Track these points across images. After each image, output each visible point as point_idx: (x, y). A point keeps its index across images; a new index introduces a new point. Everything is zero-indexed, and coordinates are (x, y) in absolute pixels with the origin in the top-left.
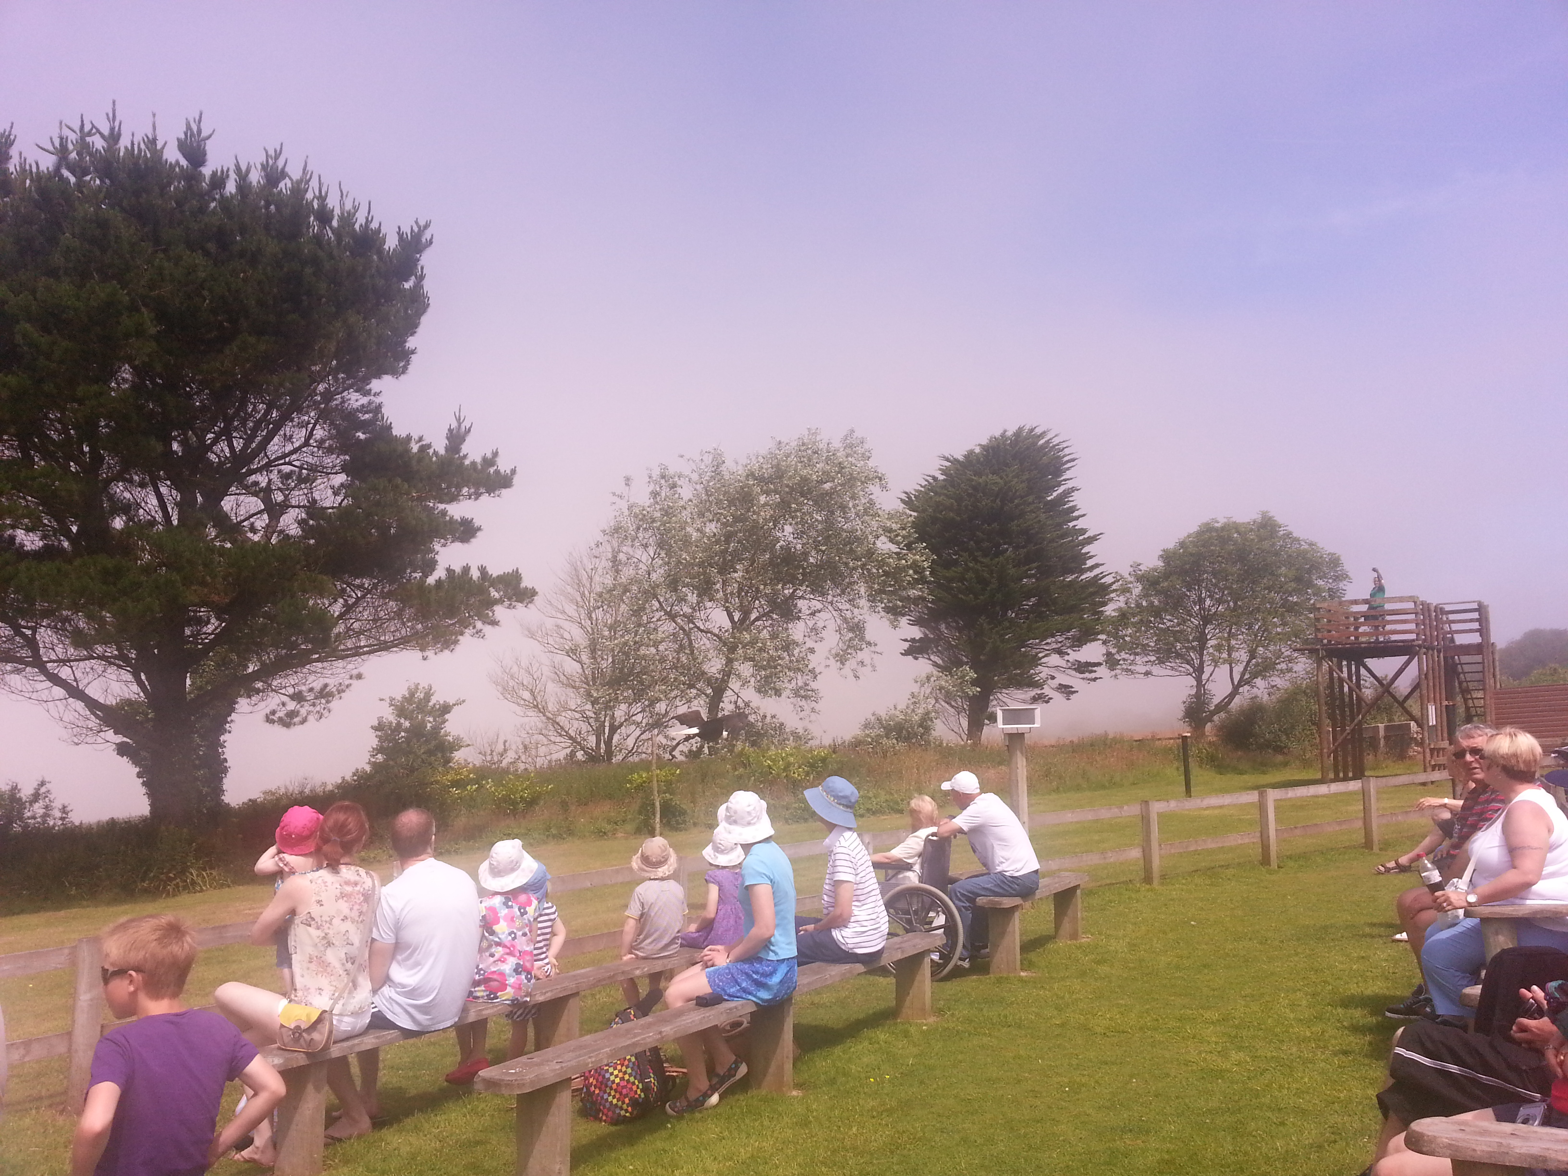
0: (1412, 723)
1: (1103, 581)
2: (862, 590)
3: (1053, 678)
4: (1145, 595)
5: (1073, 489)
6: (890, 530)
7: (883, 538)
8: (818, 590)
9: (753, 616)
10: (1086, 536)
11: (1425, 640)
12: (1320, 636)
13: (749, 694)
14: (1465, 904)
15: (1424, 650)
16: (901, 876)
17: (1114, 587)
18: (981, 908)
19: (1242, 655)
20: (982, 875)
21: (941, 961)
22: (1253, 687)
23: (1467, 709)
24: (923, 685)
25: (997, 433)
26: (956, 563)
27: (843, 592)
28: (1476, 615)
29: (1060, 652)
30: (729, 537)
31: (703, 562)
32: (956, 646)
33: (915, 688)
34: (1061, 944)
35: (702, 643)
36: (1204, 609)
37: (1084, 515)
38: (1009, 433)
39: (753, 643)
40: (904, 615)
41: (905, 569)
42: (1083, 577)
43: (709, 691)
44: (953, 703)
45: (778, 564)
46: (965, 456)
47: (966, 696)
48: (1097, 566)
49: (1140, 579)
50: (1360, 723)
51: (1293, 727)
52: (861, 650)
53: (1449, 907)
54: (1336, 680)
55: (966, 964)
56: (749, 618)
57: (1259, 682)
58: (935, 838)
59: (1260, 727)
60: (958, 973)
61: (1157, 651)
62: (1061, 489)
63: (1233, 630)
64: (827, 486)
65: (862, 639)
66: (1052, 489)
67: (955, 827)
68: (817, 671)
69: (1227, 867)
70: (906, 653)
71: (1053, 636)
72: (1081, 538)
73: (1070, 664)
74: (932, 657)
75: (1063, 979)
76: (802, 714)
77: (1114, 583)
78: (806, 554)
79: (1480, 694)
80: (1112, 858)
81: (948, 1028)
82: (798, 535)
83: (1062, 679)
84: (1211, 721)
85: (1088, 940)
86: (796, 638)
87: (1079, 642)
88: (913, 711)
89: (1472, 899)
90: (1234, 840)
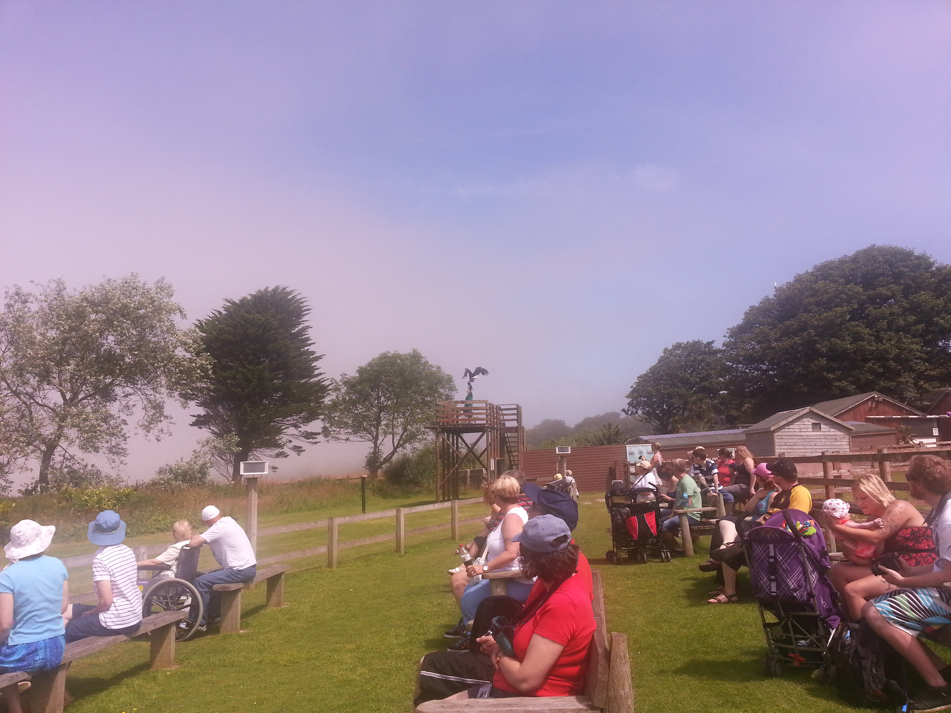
0: (484, 469)
1: (323, 383)
2: (163, 382)
3: (290, 442)
4: (348, 393)
5: (308, 327)
6: (185, 344)
7: (180, 348)
8: (130, 379)
9: (81, 397)
10: (314, 356)
11: (490, 424)
12: (438, 420)
13: (75, 450)
14: (482, 572)
15: (490, 430)
16: (162, 574)
17: (330, 387)
18: (216, 592)
19: (399, 430)
20: (218, 570)
21: (187, 628)
22: (404, 448)
23: (510, 461)
24: (203, 446)
25: (262, 289)
26: (231, 367)
27: (149, 382)
28: (515, 412)
29: (296, 426)
30: (64, 341)
31: (44, 357)
32: (228, 421)
33: (198, 448)
34: (269, 610)
35: (40, 413)
36: (380, 403)
37: (314, 343)
38: (270, 289)
39: (79, 415)
40: (193, 399)
41: (193, 369)
42: (311, 381)
43: (43, 448)
44: (224, 457)
45: (102, 362)
46: (240, 301)
47: (232, 453)
48: (320, 374)
49: (345, 383)
50: (457, 469)
51: (424, 471)
52: (161, 421)
53: (475, 574)
54: (446, 446)
55: (204, 629)
56: (77, 398)
57: (407, 445)
58: (188, 548)
59: (407, 471)
60: (199, 634)
61: (353, 427)
62: (301, 326)
63: (395, 416)
64: (142, 312)
65: (161, 415)
66: (295, 326)
67: (202, 540)
68: (127, 435)
69: (376, 554)
70: (194, 424)
71: (291, 416)
72: (311, 357)
73: (301, 434)
74: (211, 427)
75: (267, 632)
76: (113, 465)
77: (330, 385)
78: (123, 357)
79: (516, 454)
80: (309, 553)
81: (184, 672)
82: (119, 343)
83: (296, 442)
84: (381, 468)
85: (287, 606)
86: (112, 413)
87: (307, 420)
88: (195, 462)
89: (486, 568)
90: (382, 538)
